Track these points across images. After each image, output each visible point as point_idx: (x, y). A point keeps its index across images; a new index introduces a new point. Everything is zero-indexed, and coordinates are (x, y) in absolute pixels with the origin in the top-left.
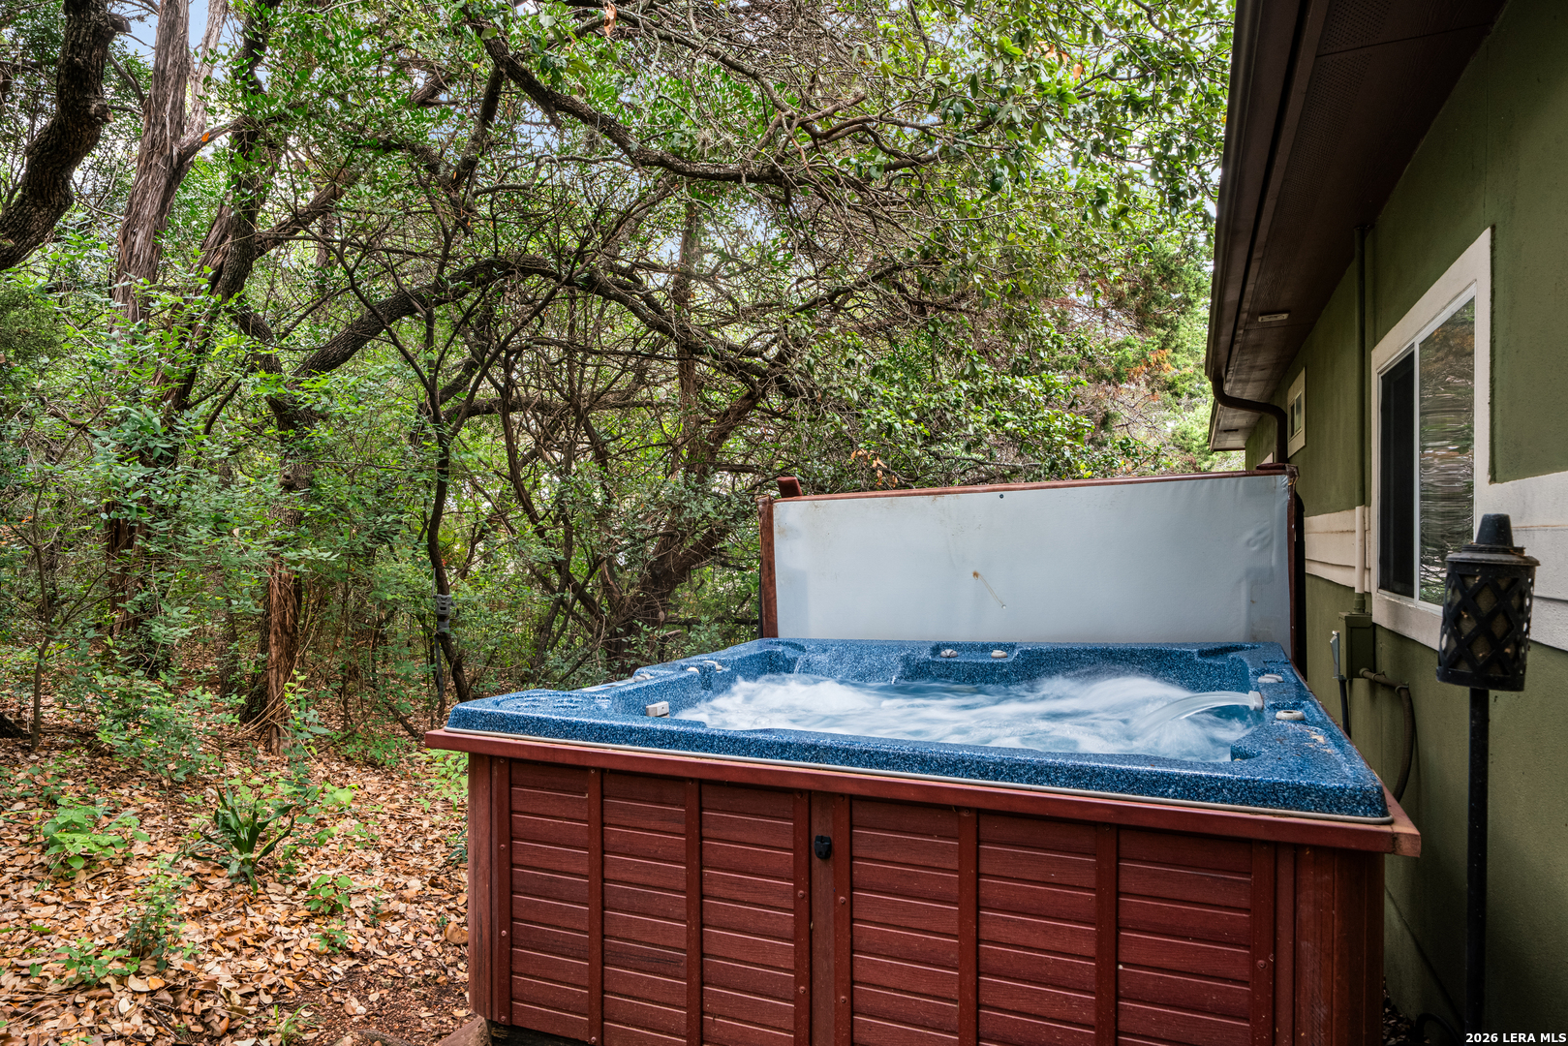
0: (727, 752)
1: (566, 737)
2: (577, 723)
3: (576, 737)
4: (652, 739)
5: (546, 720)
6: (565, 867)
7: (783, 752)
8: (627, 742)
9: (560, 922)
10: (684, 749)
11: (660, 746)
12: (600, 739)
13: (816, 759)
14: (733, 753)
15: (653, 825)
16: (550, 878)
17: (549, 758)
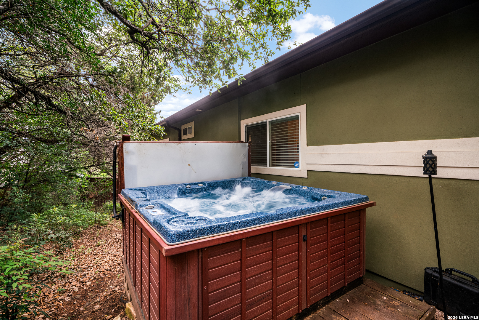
0: (283, 218)
1: (232, 230)
2: (235, 223)
3: (236, 228)
4: (261, 221)
5: (222, 225)
6: (231, 282)
7: (296, 214)
8: (254, 225)
9: (229, 306)
10: (271, 221)
11: (264, 223)
12: (245, 226)
13: (303, 214)
14: (284, 218)
15: (262, 251)
16: (225, 290)
17: (231, 240)
